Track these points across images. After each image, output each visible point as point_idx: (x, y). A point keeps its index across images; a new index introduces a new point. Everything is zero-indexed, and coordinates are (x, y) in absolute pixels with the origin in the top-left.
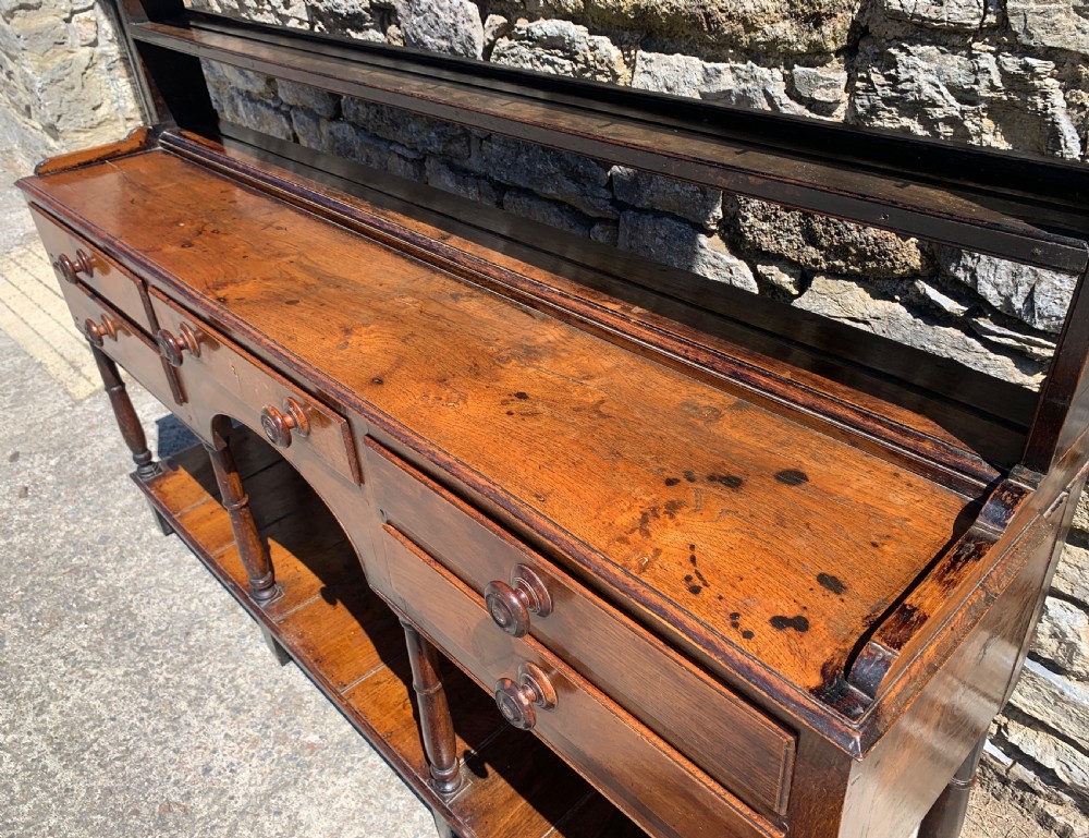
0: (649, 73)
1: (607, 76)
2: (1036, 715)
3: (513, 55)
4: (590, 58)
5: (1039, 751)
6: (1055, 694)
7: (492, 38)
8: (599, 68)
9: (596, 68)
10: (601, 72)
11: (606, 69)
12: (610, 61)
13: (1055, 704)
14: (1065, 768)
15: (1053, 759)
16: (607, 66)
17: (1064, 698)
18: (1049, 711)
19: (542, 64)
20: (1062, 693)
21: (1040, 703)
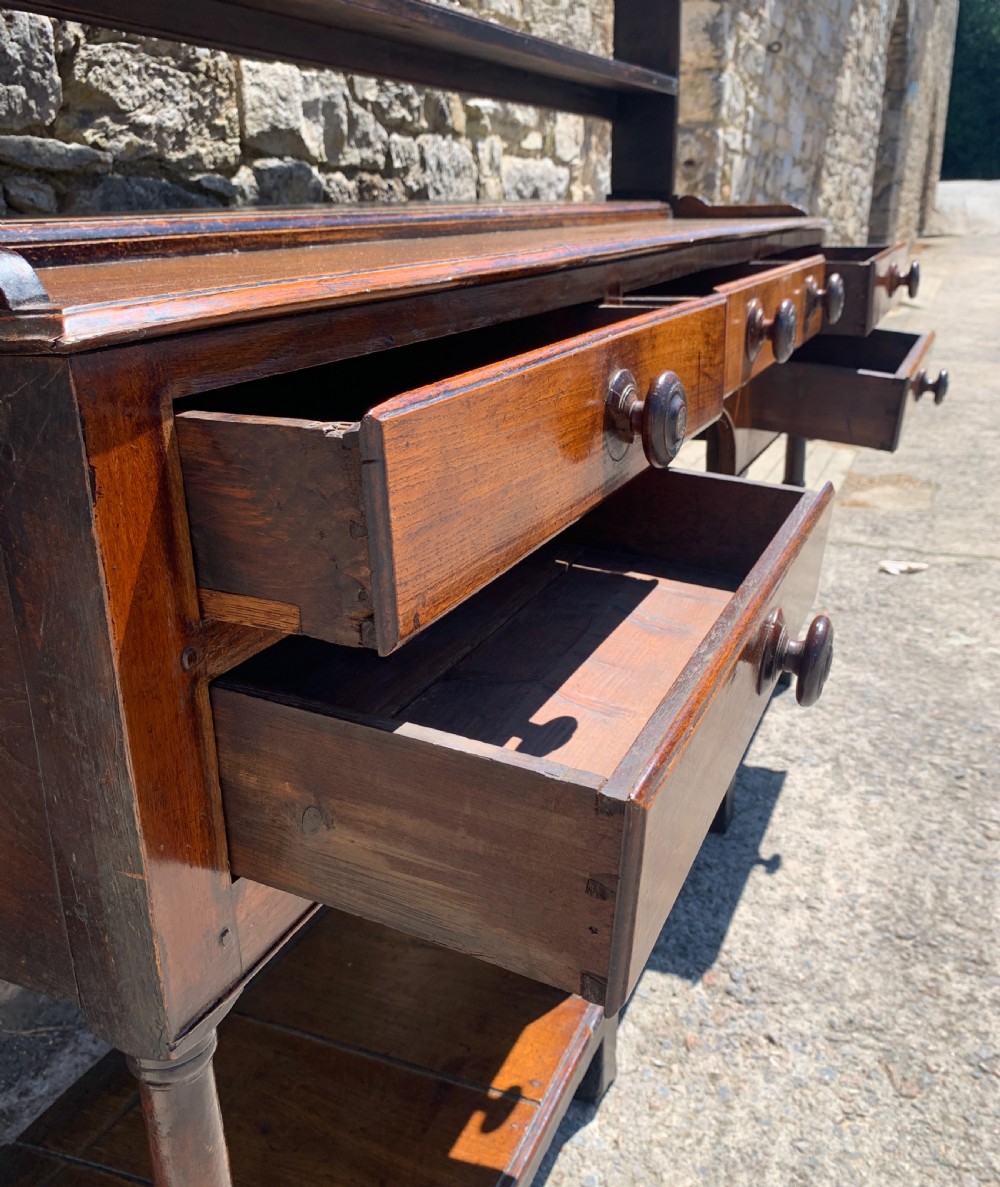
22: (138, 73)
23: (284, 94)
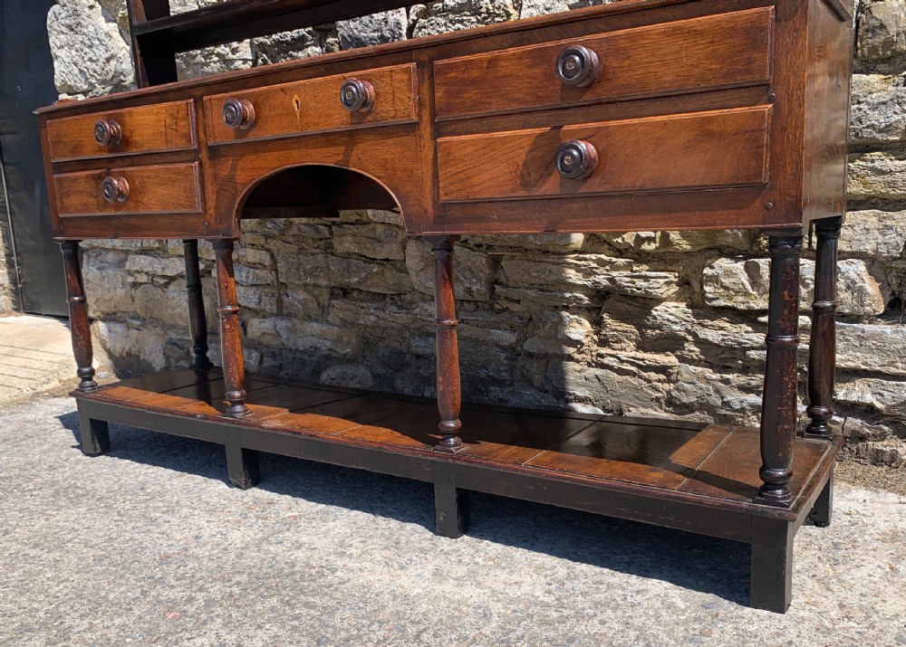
0: (532, 6)
1: (502, 17)
2: (851, 364)
3: (431, 25)
4: (491, 8)
5: (859, 394)
6: (859, 336)
7: (415, 18)
8: (497, 12)
9: (495, 13)
10: (498, 15)
11: (502, 12)
12: (505, 6)
13: (861, 345)
14: (879, 397)
15: (869, 395)
16: (503, 9)
17: (865, 335)
18: (858, 354)
19: (454, 24)
20: (863, 332)
21: (851, 352)
22: (445, 24)
23: (548, 6)
